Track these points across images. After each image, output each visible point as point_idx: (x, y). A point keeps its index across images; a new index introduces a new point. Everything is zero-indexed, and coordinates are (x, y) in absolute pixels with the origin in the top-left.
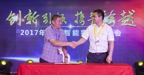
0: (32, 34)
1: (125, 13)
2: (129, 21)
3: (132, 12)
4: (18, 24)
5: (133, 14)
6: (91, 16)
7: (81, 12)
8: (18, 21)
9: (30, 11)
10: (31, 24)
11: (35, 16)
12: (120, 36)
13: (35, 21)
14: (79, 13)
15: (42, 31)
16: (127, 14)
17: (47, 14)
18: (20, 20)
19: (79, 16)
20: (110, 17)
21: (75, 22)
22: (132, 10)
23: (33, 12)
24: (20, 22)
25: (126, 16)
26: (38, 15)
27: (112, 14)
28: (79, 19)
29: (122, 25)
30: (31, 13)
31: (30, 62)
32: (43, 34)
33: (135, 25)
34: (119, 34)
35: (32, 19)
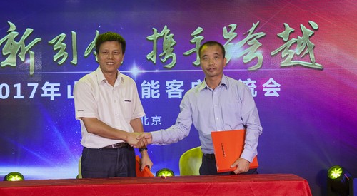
1: (292, 30)
2: (302, 53)
3: (310, 27)
5: (312, 32)
6: (193, 41)
7: (165, 30)
9: (13, 26)
10: (15, 65)
11: (27, 42)
12: (278, 95)
13: (27, 56)
14: (159, 31)
15: (49, 87)
16: (297, 32)
17: (63, 35)
19: (160, 39)
20: (249, 43)
21: (149, 57)
22: (311, 23)
23: (21, 30)
25: (294, 40)
26: (38, 40)
27: (254, 34)
28: (160, 50)
29: (283, 64)
30: (16, 34)
31: (15, 179)
32: (52, 96)
33: (318, 65)
34: (275, 90)
35: (19, 51)
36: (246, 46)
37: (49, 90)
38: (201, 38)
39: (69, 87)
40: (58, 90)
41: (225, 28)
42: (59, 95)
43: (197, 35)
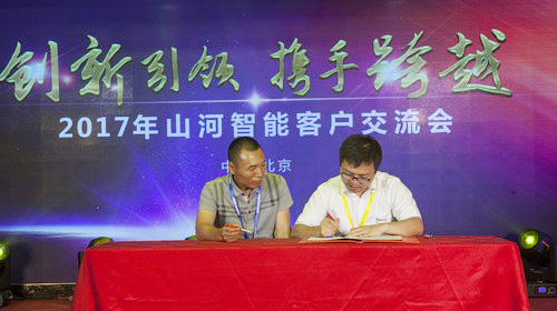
0: (104, 134)
1: (468, 42)
2: (482, 74)
3: (494, 37)
4: (48, 94)
5: (496, 45)
6: (333, 59)
7: (296, 44)
8: (48, 84)
9: (94, 42)
10: (98, 93)
11: (113, 62)
12: (449, 131)
13: (114, 81)
14: (287, 47)
15: (143, 122)
16: (476, 45)
17: (160, 53)
18: (55, 76)
19: (289, 57)
20: (410, 61)
21: (274, 81)
22: (495, 31)
23: (104, 47)
24: (56, 87)
25: (471, 56)
26: (127, 59)
27: (416, 49)
28: (288, 71)
29: (456, 89)
30: (99, 51)
32: (147, 134)
33: (505, 90)
34: (444, 124)
35: (103, 75)
36: (405, 65)
37: (142, 125)
38: (344, 54)
39: (169, 121)
40: (154, 125)
41: (376, 41)
42: (156, 132)
43: (339, 51)
